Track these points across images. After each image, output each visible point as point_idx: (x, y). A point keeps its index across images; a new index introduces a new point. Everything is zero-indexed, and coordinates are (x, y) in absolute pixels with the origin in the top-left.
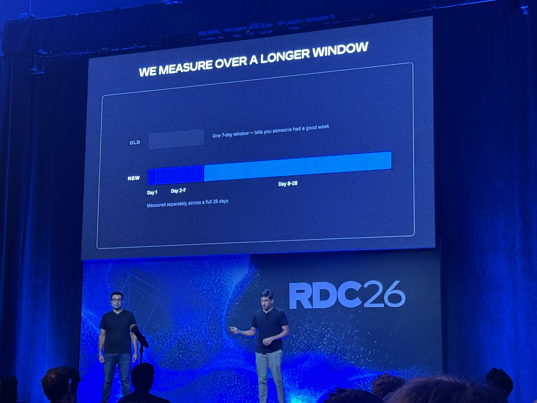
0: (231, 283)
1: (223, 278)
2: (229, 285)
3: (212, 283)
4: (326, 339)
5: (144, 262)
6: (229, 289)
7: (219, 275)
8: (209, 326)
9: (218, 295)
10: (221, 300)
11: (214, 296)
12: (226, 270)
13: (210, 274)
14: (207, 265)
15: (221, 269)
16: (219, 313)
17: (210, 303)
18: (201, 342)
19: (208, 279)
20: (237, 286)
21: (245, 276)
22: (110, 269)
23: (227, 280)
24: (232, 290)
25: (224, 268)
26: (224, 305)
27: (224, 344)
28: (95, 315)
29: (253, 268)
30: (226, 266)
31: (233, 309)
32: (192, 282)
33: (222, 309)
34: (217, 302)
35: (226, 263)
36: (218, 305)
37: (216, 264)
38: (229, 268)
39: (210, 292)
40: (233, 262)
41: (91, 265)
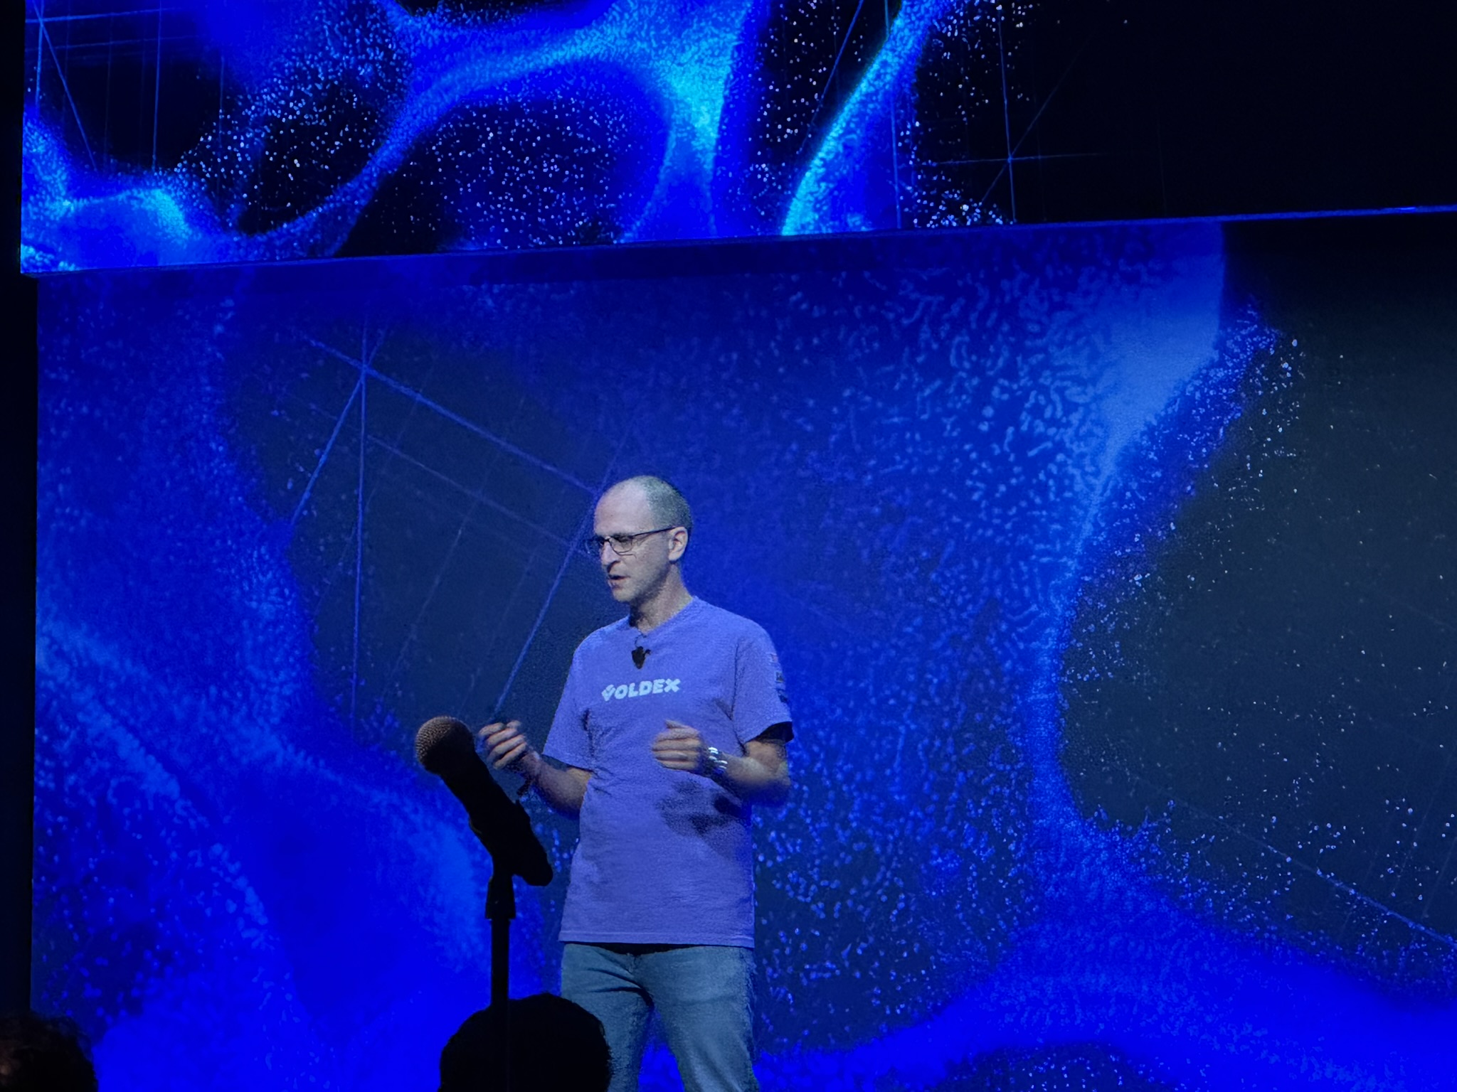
0: (1090, 434)
1: (1033, 393)
2: (1077, 448)
3: (955, 433)
5: (465, 288)
6: (1076, 472)
7: (1005, 377)
8: (937, 743)
9: (996, 521)
10: (1024, 553)
11: (968, 525)
12: (1056, 338)
13: (938, 367)
14: (917, 302)
15: (1018, 329)
16: (1007, 644)
17: (942, 575)
18: (884, 851)
19: (924, 400)
20: (1133, 450)
21: (1197, 378)
22: (220, 335)
23: (1067, 412)
24: (1098, 483)
25: (1039, 322)
26: (1045, 592)
27: (1048, 867)
28: (128, 663)
29: (1253, 321)
30: (1055, 307)
31: (1111, 619)
32: (809, 428)
33: (1032, 622)
34: (993, 568)
35: (1055, 291)
36: (998, 592)
37: (986, 298)
38: (1075, 322)
39: (945, 499)
40: (1111, 279)
41: (88, 311)
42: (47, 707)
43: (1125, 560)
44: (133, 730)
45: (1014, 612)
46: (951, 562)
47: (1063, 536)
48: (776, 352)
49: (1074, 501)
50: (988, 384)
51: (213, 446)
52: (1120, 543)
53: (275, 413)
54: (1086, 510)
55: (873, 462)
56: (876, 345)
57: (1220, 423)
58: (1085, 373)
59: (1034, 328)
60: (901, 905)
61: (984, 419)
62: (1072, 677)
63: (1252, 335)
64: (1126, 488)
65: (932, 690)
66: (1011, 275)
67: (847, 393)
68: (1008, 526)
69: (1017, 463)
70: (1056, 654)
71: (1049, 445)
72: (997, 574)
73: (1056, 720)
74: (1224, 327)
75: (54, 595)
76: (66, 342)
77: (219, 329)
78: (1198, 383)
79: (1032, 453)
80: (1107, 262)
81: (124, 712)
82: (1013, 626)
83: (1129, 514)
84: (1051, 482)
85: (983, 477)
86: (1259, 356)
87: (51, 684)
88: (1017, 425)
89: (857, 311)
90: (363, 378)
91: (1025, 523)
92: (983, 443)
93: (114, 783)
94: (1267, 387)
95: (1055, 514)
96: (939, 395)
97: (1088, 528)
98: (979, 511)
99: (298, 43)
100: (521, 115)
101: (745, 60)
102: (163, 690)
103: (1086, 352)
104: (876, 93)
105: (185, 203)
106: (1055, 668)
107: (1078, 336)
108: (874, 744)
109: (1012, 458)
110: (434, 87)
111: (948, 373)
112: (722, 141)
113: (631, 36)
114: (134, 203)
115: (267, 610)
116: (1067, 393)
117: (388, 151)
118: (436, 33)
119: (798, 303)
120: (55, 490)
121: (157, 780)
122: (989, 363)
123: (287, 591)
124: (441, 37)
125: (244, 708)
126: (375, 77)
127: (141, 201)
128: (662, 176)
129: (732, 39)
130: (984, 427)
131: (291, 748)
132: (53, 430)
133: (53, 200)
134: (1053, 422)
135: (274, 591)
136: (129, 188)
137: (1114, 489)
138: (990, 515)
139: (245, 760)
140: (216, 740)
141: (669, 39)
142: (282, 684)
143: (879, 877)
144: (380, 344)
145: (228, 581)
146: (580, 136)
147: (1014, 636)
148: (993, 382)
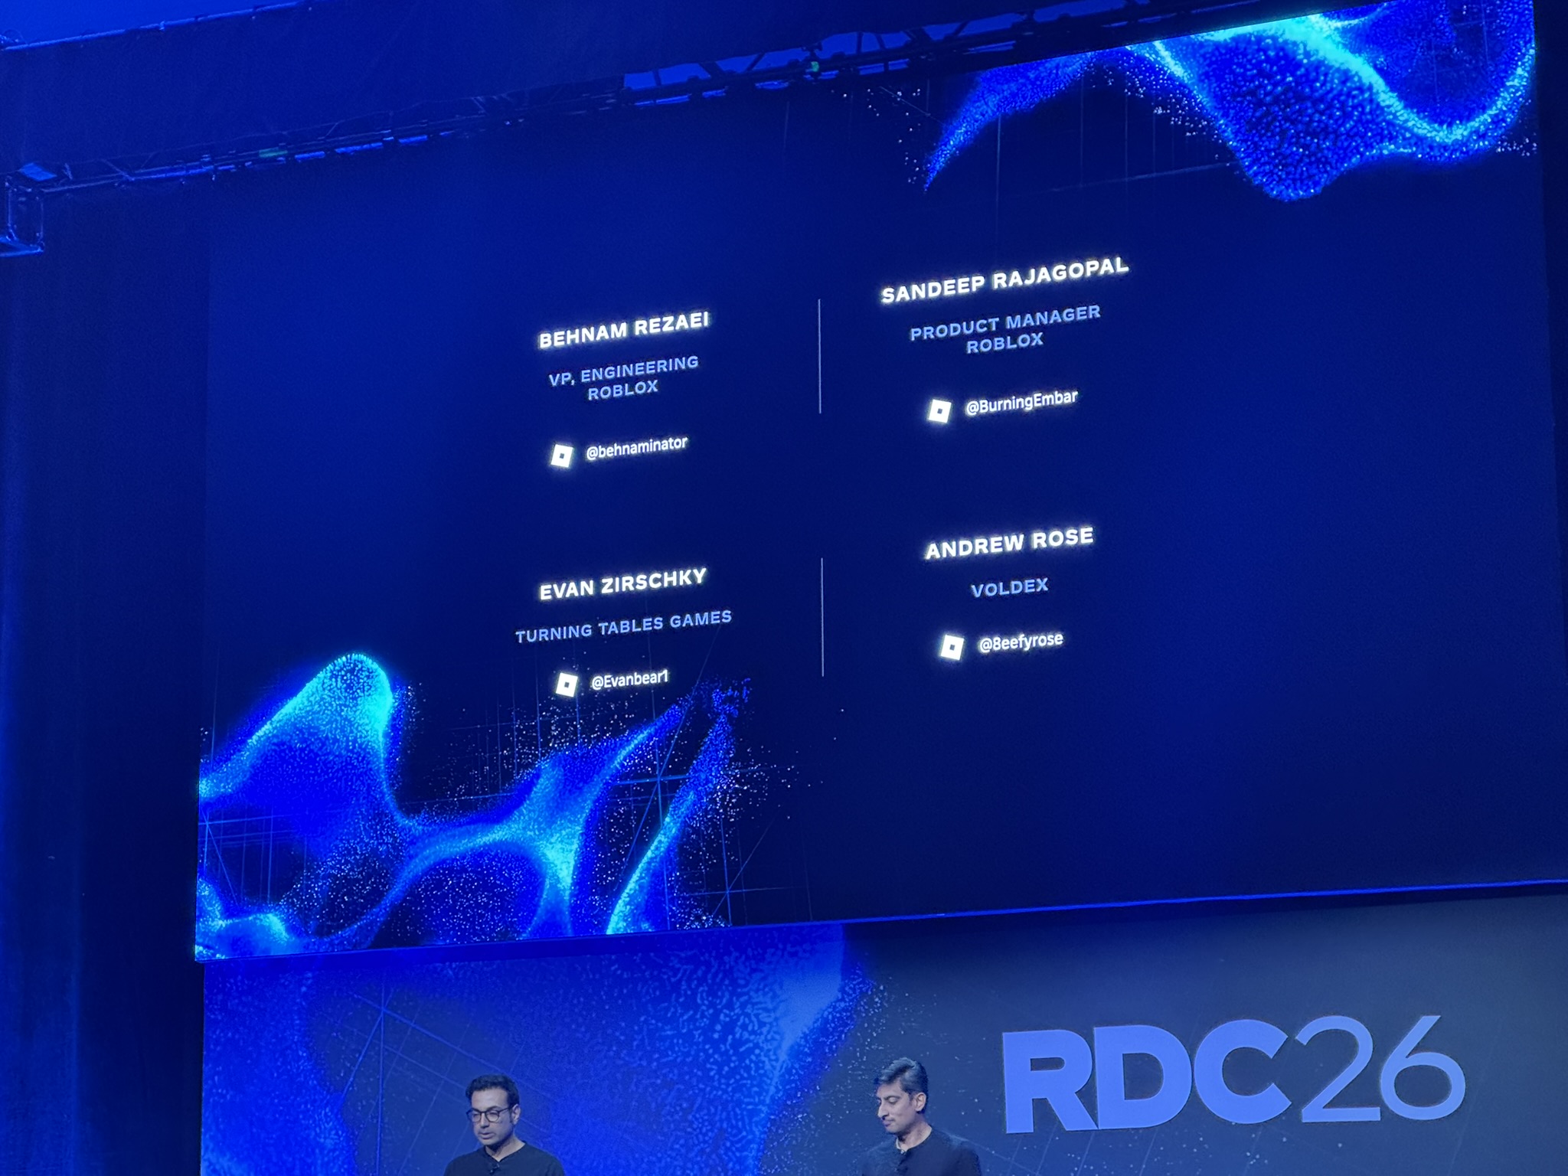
1: (742, 1017)
2: (766, 1047)
3: (700, 1040)
5: (437, 964)
6: (766, 1059)
7: (727, 1009)
9: (723, 1086)
10: (739, 1103)
11: (708, 1089)
12: (754, 987)
13: (691, 1004)
14: (679, 969)
15: (734, 983)
16: (730, 1154)
17: (694, 1116)
19: (683, 1022)
20: (796, 1047)
21: (829, 1007)
22: (305, 993)
23: (760, 1027)
24: (778, 1065)
25: (745, 979)
26: (750, 1123)
29: (859, 977)
30: (754, 971)
31: (786, 1139)
32: (622, 1038)
33: (744, 1142)
34: (722, 1112)
35: (753, 962)
36: (725, 1125)
37: (716, 966)
38: (764, 978)
39: (696, 1075)
40: (783, 955)
41: (232, 981)
43: (793, 1106)
45: (735, 1136)
46: (700, 1109)
47: (759, 1094)
48: (604, 997)
49: (765, 1075)
50: (717, 1013)
51: (300, 1053)
52: (789, 1097)
53: (335, 1034)
54: (771, 1079)
55: (657, 1056)
56: (658, 993)
57: (842, 1032)
58: (770, 1006)
59: (742, 982)
61: (715, 1031)
62: (765, 1171)
63: (859, 984)
64: (793, 1067)
66: (729, 954)
67: (642, 1019)
68: (730, 1089)
69: (734, 1055)
70: (756, 1158)
71: (751, 1045)
72: (724, 1114)
74: (843, 980)
75: (212, 1138)
76: (220, 997)
77: (304, 989)
78: (830, 1010)
79: (742, 1050)
80: (781, 946)
82: (732, 1143)
83: (794, 1081)
84: (752, 1065)
85: (716, 1062)
86: (863, 994)
88: (734, 1034)
89: (647, 974)
90: (382, 1015)
91: (738, 1088)
92: (715, 1044)
94: (867, 1011)
95: (755, 1083)
96: (692, 1019)
97: (772, 1090)
98: (714, 1081)
99: (347, 834)
100: (466, 871)
101: (586, 841)
103: (771, 994)
104: (656, 857)
105: (286, 921)
106: (756, 1166)
107: (766, 985)
109: (731, 1052)
110: (420, 856)
111: (697, 1007)
112: (575, 884)
113: (524, 829)
114: (258, 921)
115: (329, 1143)
116: (760, 1017)
117: (396, 891)
118: (420, 828)
119: (616, 970)
120: (213, 1079)
122: (718, 1002)
123: (340, 1132)
124: (423, 830)
126: (388, 852)
127: (261, 920)
128: (542, 903)
129: (579, 829)
130: (716, 1036)
132: (212, 1047)
133: (213, 921)
135: (333, 1132)
136: (255, 913)
137: (786, 1068)
138: (720, 1083)
141: (545, 830)
144: (390, 996)
145: (308, 1128)
146: (498, 882)
147: (734, 1149)
148: (721, 1011)
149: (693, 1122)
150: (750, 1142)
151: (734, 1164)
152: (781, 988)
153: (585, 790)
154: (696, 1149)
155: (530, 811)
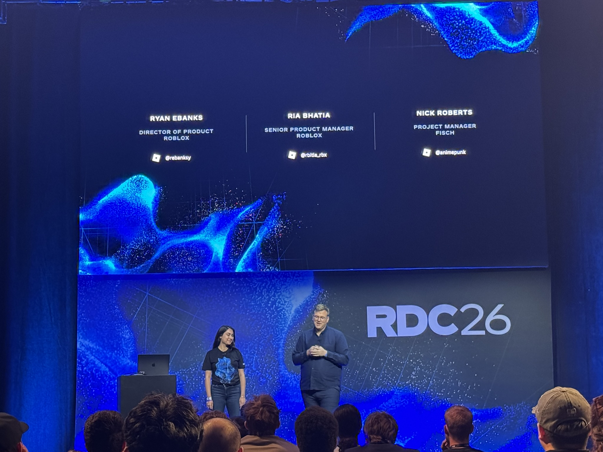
0: (289, 306)
1: (278, 299)
2: (287, 309)
3: (264, 306)
4: (415, 373)
5: (168, 279)
6: (286, 313)
7: (273, 297)
8: (261, 359)
9: (272, 321)
10: (277, 327)
11: (266, 322)
12: (283, 290)
13: (261, 294)
14: (256, 284)
15: (276, 288)
16: (274, 342)
17: (262, 330)
18: (251, 378)
19: (258, 300)
20: (297, 309)
21: (309, 297)
23: (285, 303)
24: (291, 315)
25: (279, 287)
26: (281, 333)
27: (283, 381)
28: (98, 347)
29: (319, 288)
30: (282, 285)
31: (294, 338)
32: (236, 305)
33: (279, 339)
34: (271, 329)
35: (282, 282)
36: (272, 333)
37: (269, 283)
38: (286, 287)
39: (262, 317)
40: (292, 281)
41: (89, 282)
42: (80, 354)
43: (296, 328)
44: (99, 359)
45: (276, 337)
46: (263, 329)
47: (285, 324)
48: (230, 292)
49: (286, 318)
50: (270, 298)
51: (116, 307)
52: (295, 325)
53: (129, 301)
54: (289, 319)
55: (248, 311)
56: (249, 291)
58: (288, 296)
59: (278, 288)
60: (255, 388)
61: (269, 304)
62: (287, 348)
63: (319, 290)
64: (296, 316)
65: (260, 350)
66: (274, 279)
67: (243, 299)
68: (274, 322)
69: (276, 311)
70: (283, 344)
71: (281, 308)
72: (272, 330)
73: (284, 355)
74: (313, 289)
75: (81, 334)
76: (84, 287)
77: (117, 286)
79: (278, 310)
80: (292, 277)
81: (97, 356)
82: (275, 339)
83: (296, 320)
84: (282, 315)
85: (269, 313)
86: (320, 293)
87: (81, 351)
88: (276, 305)
89: (245, 285)
90: (147, 295)
91: (277, 322)
92: (269, 308)
93: (94, 369)
94: (322, 299)
95: (283, 320)
96: (261, 300)
97: (289, 323)
98: (269, 319)
99: (138, 235)
100: (184, 249)
101: (228, 241)
102: (105, 352)
104: (253, 247)
105: (115, 263)
106: (283, 346)
107: (287, 290)
108: (249, 360)
109: (275, 310)
110: (166, 244)
111: (263, 296)
112: (224, 255)
113: (205, 236)
114: (103, 263)
115: (127, 337)
116: (285, 299)
117: (157, 255)
118: (166, 234)
119: (234, 283)
120: (82, 315)
121: (104, 368)
123: (131, 333)
124: (167, 235)
125: (122, 355)
126: (154, 242)
127: (105, 262)
128: (212, 261)
129: (225, 237)
131: (132, 362)
132: (81, 304)
133: (86, 262)
134: (282, 304)
135: (129, 333)
136: (102, 260)
137: (294, 316)
139: (123, 364)
140: (116, 360)
141: (213, 237)
142: (130, 350)
143: (250, 383)
144: (150, 289)
145: (119, 331)
146: (196, 253)
147: (275, 341)
148: (271, 297)
149: (261, 332)
150: (282, 338)
151: (276, 345)
152: (292, 290)
153: (227, 225)
154: (262, 341)
155: (207, 231)
